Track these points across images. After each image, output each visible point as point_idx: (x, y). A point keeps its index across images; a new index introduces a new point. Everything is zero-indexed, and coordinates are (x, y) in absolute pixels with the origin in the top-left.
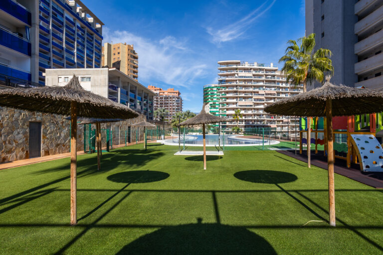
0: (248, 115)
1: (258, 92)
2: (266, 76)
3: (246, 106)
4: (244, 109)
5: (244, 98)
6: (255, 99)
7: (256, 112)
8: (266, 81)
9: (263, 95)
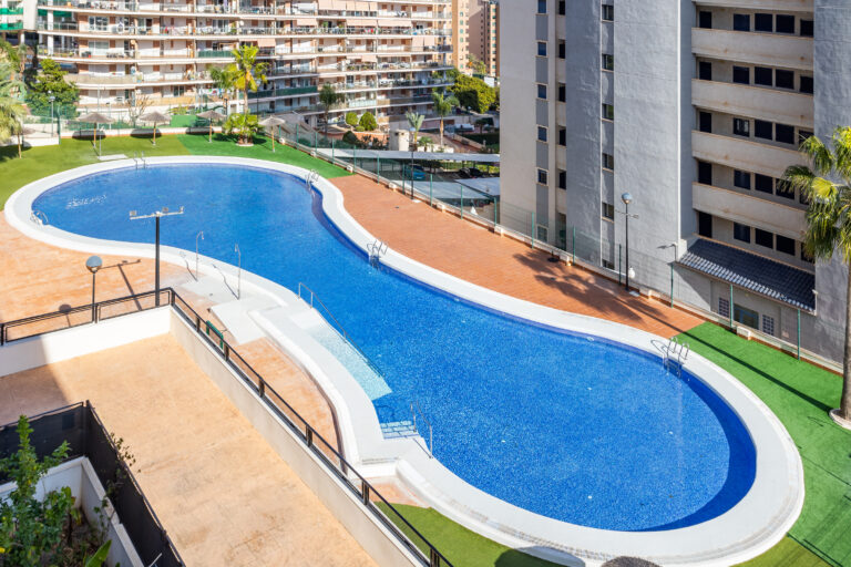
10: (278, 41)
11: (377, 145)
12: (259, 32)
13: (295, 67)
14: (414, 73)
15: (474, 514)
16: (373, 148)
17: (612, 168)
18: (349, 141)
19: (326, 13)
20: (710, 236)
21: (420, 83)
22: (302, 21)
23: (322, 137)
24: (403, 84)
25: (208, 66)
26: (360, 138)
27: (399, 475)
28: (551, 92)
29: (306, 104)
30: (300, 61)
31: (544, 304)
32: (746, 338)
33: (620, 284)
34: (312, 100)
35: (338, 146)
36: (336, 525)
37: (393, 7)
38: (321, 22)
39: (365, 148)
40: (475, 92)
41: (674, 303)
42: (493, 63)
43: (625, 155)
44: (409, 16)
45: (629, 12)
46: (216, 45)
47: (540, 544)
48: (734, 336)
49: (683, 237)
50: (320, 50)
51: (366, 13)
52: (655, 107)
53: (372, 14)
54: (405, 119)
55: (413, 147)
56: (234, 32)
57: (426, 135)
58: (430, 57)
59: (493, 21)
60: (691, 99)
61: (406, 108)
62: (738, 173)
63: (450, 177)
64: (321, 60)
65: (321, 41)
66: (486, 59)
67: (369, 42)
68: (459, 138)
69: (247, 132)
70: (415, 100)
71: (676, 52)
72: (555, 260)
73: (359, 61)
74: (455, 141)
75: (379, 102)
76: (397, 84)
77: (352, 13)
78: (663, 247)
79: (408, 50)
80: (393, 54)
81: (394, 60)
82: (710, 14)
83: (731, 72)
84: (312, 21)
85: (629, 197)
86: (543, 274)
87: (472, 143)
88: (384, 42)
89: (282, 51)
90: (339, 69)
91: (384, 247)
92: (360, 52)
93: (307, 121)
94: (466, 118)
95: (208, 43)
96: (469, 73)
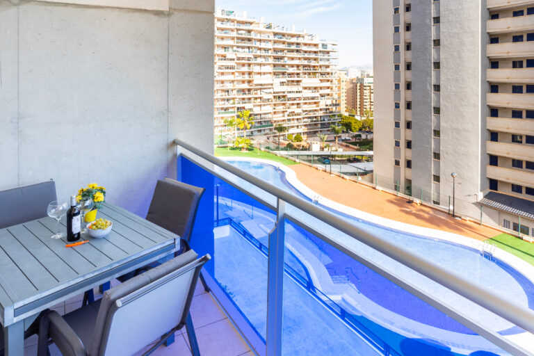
2: (238, 30)
8: (238, 38)
10: (254, 106)
11: (304, 149)
12: (245, 103)
13: (262, 116)
14: (321, 117)
15: (385, 320)
16: (302, 150)
17: (439, 159)
18: (290, 147)
19: (277, 93)
20: (496, 190)
21: (324, 120)
22: (266, 97)
23: (277, 146)
24: (315, 121)
25: (222, 118)
26: (295, 146)
27: (343, 300)
28: (403, 125)
29: (267, 131)
30: (264, 114)
31: (408, 223)
32: (529, 242)
33: (449, 214)
34: (271, 130)
35: (285, 149)
36: (326, 326)
37: (310, 88)
38: (275, 97)
39: (298, 150)
40: (350, 123)
41: (482, 223)
42: (358, 109)
43: (447, 153)
44: (318, 92)
45: (449, 87)
46: (226, 109)
47: (425, 337)
48: (521, 241)
49: (481, 191)
50: (274, 109)
51: (297, 92)
52: (465, 130)
53: (299, 92)
54: (316, 136)
55: (322, 149)
56: (234, 103)
57: (327, 143)
58: (329, 109)
59: (358, 91)
60: (486, 126)
61: (317, 132)
62: (514, 160)
63: (342, 162)
64: (275, 113)
65: (275, 105)
66: (354, 107)
67: (298, 104)
68: (345, 144)
69: (246, 146)
70: (322, 128)
71: (478, 105)
72: (410, 202)
73: (294, 112)
74: (342, 145)
75: (304, 130)
76: (312, 121)
77: (290, 92)
78: (469, 195)
79: (318, 106)
80: (311, 109)
81: (310, 111)
82: (497, 86)
83: (511, 113)
84: (271, 96)
85: (455, 175)
86: (404, 209)
87: (351, 146)
88: (306, 103)
89: (257, 110)
90: (284, 116)
91: (320, 197)
92: (294, 109)
93: (268, 139)
94: (347, 134)
95: (222, 109)
96: (347, 114)
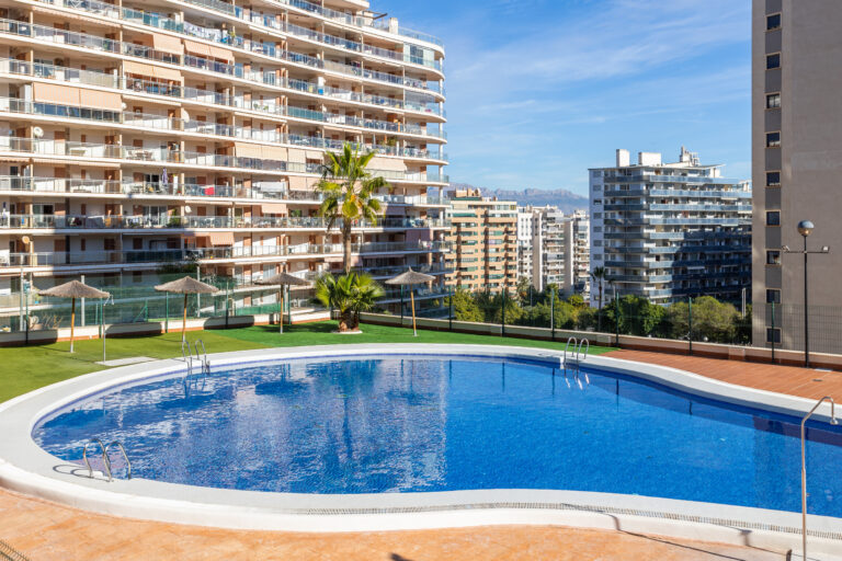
0: (83, 171)
1: (149, 39)
3: (85, 113)
4: (61, 133)
5: (62, 60)
6: (135, 81)
7: (127, 157)
9: (175, 59)
12: (208, 224)
19: (298, 195)
22: (268, 207)
50: (289, 250)
65: (291, 237)
84: (280, 207)
89: (241, 252)
